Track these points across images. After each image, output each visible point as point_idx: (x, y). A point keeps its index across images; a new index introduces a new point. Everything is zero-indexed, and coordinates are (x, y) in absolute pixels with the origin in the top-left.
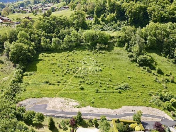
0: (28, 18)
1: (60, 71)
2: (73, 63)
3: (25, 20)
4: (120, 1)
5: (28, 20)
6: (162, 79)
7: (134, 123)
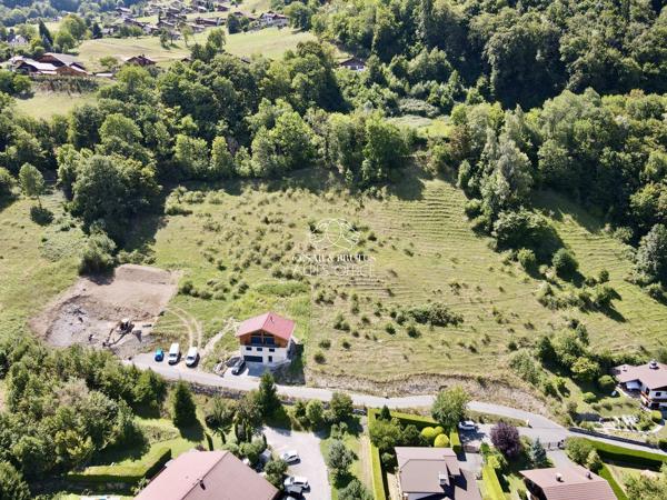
0: (143, 62)
1: (231, 253)
2: (275, 226)
3: (132, 68)
4: (467, 5)
5: (140, 71)
6: (567, 294)
7: (434, 426)
